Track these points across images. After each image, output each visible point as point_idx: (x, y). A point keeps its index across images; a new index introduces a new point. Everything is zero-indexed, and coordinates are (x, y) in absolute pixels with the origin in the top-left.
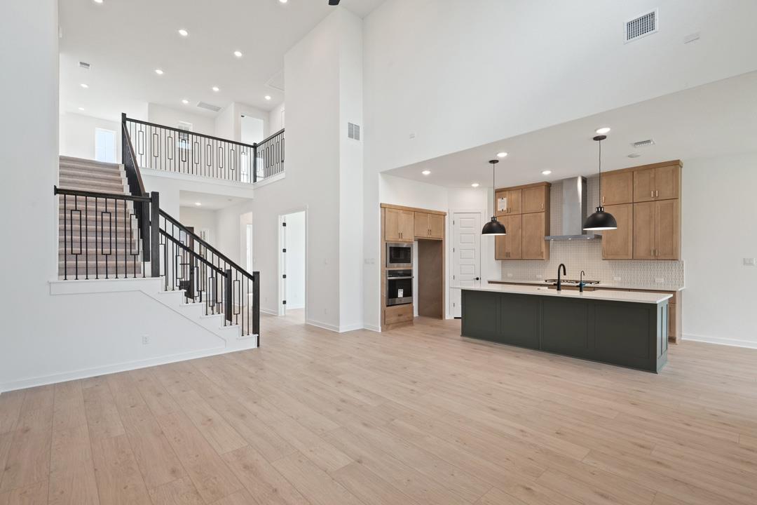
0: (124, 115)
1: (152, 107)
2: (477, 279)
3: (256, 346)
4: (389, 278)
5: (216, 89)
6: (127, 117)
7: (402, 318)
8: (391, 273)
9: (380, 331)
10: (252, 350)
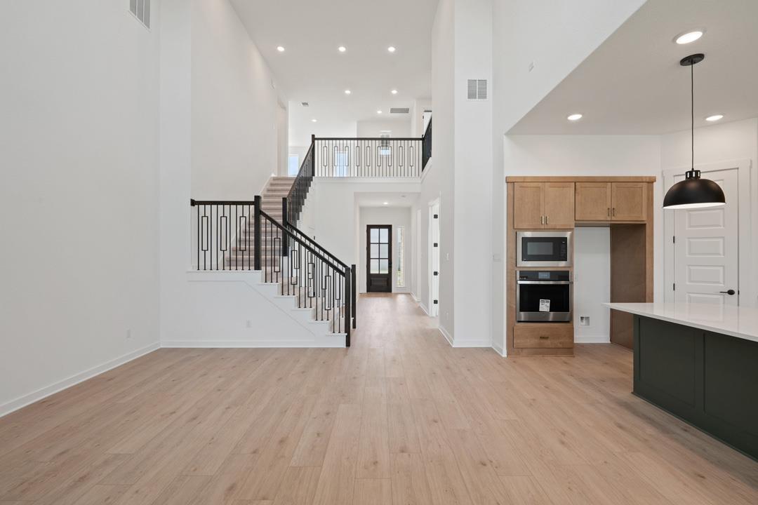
0: (313, 136)
1: (360, 123)
2: (731, 292)
3: (343, 345)
4: (520, 282)
5: (394, 92)
6: (316, 137)
7: (548, 343)
8: (524, 275)
9: (504, 355)
10: (338, 349)
